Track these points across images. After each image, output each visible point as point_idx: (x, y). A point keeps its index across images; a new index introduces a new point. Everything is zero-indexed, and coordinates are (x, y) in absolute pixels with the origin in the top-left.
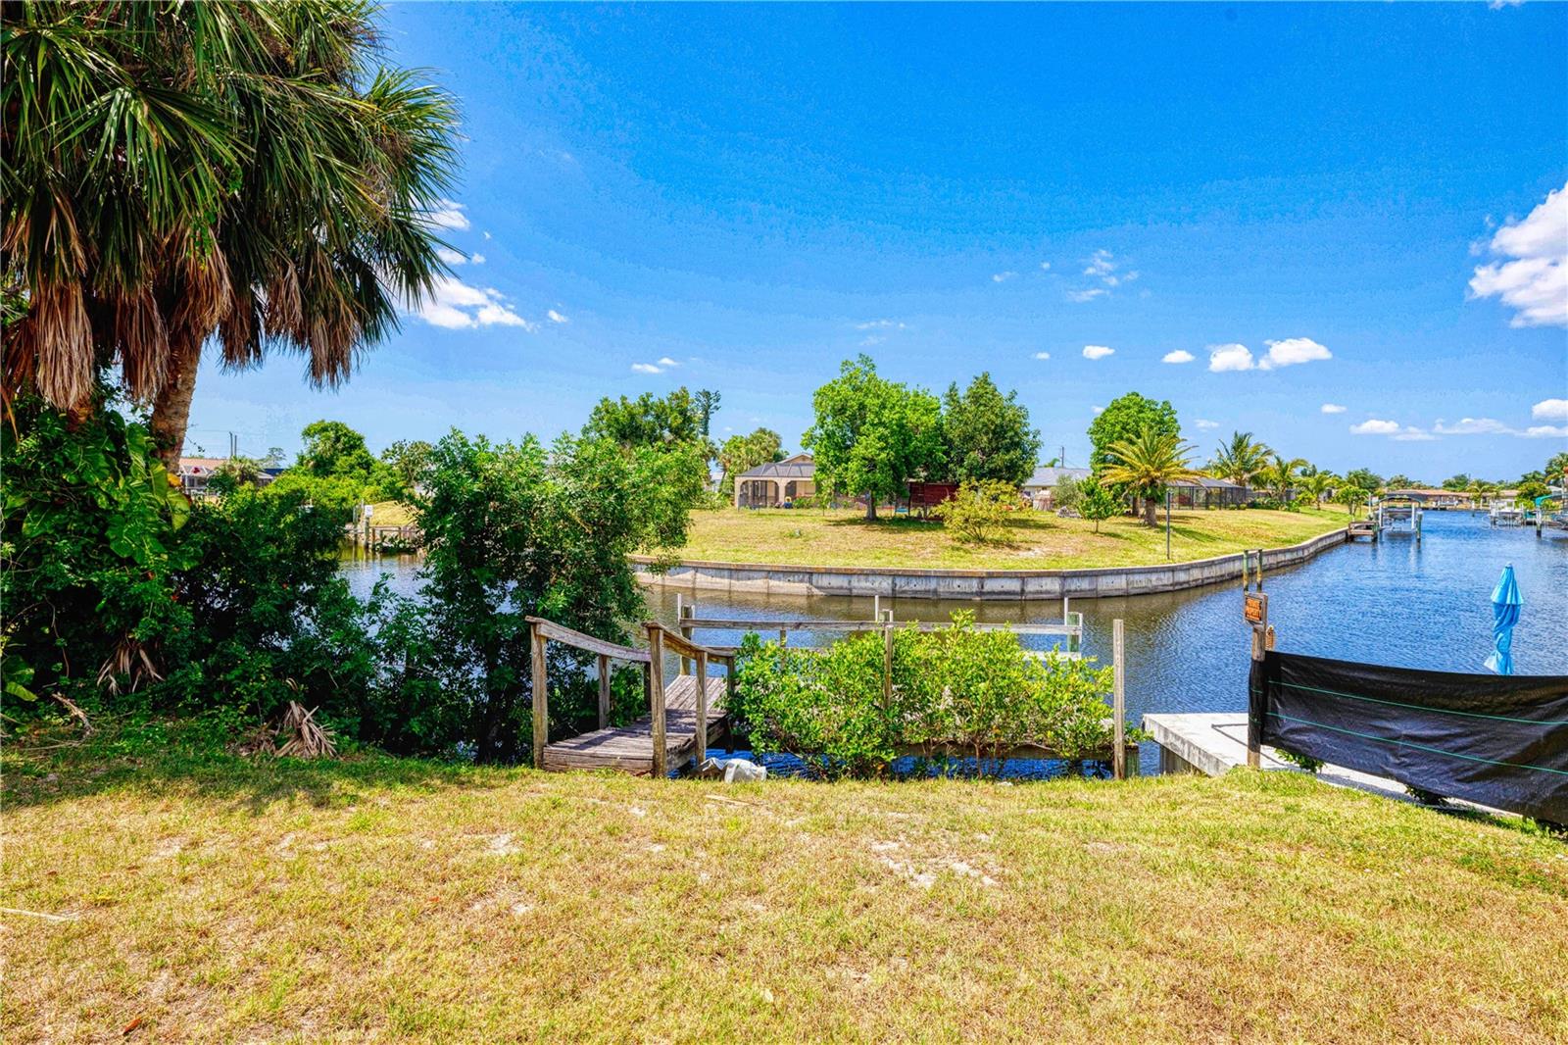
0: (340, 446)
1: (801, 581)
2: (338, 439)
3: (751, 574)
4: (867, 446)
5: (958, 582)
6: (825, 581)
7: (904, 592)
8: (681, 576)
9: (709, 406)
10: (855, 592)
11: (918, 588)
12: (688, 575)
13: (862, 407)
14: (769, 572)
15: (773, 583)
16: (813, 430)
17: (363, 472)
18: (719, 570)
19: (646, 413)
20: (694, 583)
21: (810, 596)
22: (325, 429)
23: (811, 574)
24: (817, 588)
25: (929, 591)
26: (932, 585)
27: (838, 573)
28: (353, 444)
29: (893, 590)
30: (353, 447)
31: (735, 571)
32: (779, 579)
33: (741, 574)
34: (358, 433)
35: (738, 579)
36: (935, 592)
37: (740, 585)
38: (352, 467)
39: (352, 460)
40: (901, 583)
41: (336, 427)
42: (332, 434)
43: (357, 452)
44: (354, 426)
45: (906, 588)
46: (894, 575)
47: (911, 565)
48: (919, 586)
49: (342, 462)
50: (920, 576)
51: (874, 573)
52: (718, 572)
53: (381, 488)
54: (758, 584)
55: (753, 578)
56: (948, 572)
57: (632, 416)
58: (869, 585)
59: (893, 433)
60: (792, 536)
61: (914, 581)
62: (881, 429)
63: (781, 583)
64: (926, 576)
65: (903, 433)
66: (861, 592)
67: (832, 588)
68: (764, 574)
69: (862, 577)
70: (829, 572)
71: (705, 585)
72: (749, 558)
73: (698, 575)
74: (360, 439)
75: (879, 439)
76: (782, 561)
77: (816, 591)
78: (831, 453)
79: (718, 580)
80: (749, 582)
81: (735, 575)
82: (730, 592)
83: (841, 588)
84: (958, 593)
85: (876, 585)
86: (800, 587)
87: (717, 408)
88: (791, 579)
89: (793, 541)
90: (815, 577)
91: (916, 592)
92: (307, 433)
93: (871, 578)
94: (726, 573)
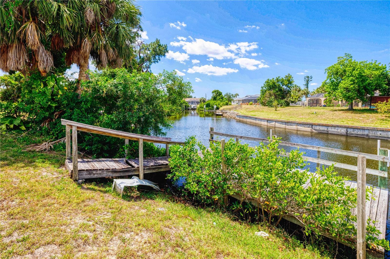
0: (218, 94)
1: (309, 127)
2: (217, 93)
3: (292, 124)
4: (345, 83)
5: (380, 132)
6: (318, 128)
7: (352, 134)
8: (272, 123)
9: (309, 80)
10: (330, 132)
11: (359, 133)
12: (274, 123)
13: (345, 71)
14: (298, 124)
15: (299, 127)
16: (326, 81)
17: (221, 100)
18: (282, 122)
19: (278, 82)
20: (275, 125)
21: (312, 132)
22: (215, 91)
23: (312, 125)
24: (315, 130)
25: (364, 135)
26: (366, 132)
27: (323, 125)
28: (220, 94)
29: (346, 133)
30: (220, 95)
31: (287, 123)
32: (301, 126)
33: (288, 124)
34: (221, 92)
35: (288, 125)
36: (367, 135)
37: (289, 127)
38: (220, 99)
39: (220, 97)
40: (349, 130)
41: (217, 91)
42: (216, 92)
43: (221, 96)
44: (221, 91)
45: (353, 133)
46: (347, 128)
47: (356, 124)
48: (360, 132)
49: (218, 98)
50: (360, 129)
51: (338, 126)
52: (282, 123)
53: (224, 103)
54: (294, 127)
55: (292, 125)
56: (374, 128)
57: (274, 83)
58: (336, 130)
59: (357, 78)
60: (312, 114)
61: (357, 131)
62: (352, 77)
63: (301, 127)
64: (363, 129)
65: (362, 78)
66: (332, 132)
67: (321, 130)
68: (296, 124)
69: (333, 128)
70: (319, 125)
71: (278, 126)
72: (292, 119)
73: (276, 123)
74: (221, 93)
75: (351, 81)
76: (304, 121)
77: (314, 131)
78: (332, 87)
79: (282, 125)
80: (291, 126)
81: (287, 124)
82: (285, 129)
83: (324, 130)
84: (380, 137)
85: (339, 130)
86: (309, 129)
87: (311, 80)
88: (305, 126)
89: (313, 115)
90: (314, 126)
91: (358, 134)
92: (212, 92)
93: (336, 128)
94: (284, 123)
